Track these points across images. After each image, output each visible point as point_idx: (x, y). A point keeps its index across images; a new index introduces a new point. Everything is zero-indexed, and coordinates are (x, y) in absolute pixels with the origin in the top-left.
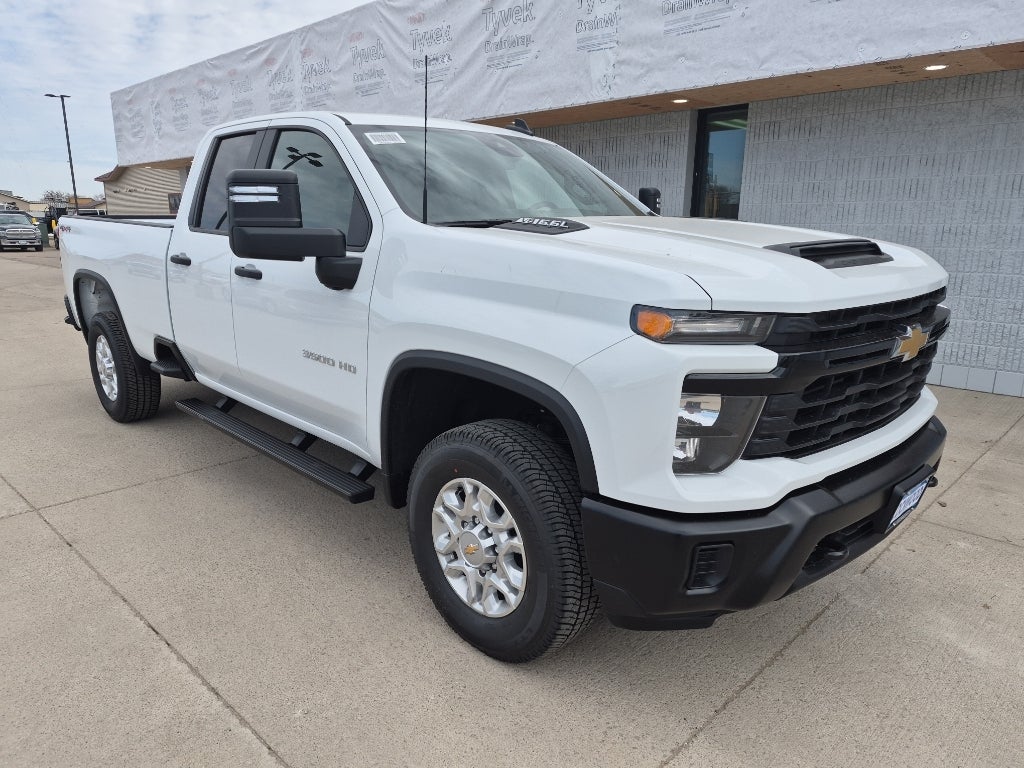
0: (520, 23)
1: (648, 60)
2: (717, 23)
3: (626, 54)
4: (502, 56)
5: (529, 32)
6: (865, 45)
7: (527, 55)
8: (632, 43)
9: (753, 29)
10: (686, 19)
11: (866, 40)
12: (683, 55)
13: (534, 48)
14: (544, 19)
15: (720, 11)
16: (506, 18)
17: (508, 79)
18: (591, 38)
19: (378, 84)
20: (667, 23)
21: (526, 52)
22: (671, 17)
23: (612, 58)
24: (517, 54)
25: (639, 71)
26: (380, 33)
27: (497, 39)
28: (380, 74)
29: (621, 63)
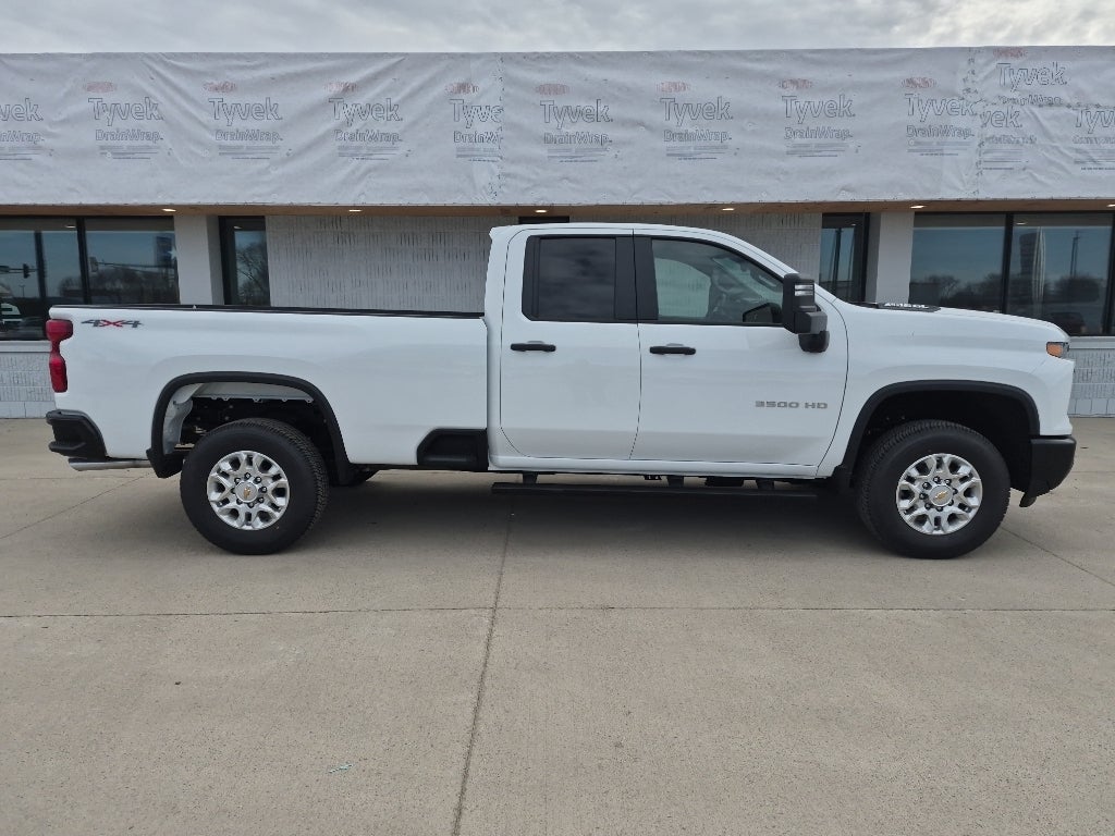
0: (382, 121)
1: (534, 177)
2: (595, 158)
3: (512, 169)
4: (359, 148)
5: (397, 131)
6: (705, 191)
7: (395, 152)
8: (515, 161)
9: (625, 168)
10: (568, 150)
11: (706, 188)
12: (567, 178)
13: (403, 148)
14: (414, 123)
15: (597, 150)
16: (363, 113)
17: (369, 171)
18: (473, 149)
19: (149, 147)
20: (549, 151)
21: (395, 149)
22: (553, 146)
23: (498, 171)
24: (381, 149)
25: (524, 185)
26: (151, 91)
27: (352, 130)
28: (154, 136)
29: (508, 175)
